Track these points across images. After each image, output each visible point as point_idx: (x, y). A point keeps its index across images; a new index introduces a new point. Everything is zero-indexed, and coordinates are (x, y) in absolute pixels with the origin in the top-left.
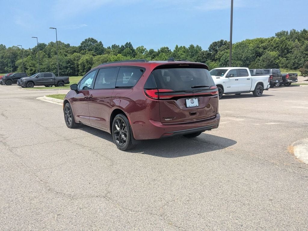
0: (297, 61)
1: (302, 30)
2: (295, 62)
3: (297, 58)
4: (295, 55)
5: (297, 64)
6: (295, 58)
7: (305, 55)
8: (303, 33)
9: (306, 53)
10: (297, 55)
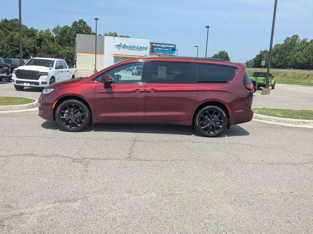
0: (5, 51)
1: (3, 19)
2: (3, 51)
3: (5, 48)
4: (2, 45)
5: (5, 54)
6: (3, 48)
7: (10, 46)
8: (4, 23)
9: (11, 44)
10: (4, 44)
